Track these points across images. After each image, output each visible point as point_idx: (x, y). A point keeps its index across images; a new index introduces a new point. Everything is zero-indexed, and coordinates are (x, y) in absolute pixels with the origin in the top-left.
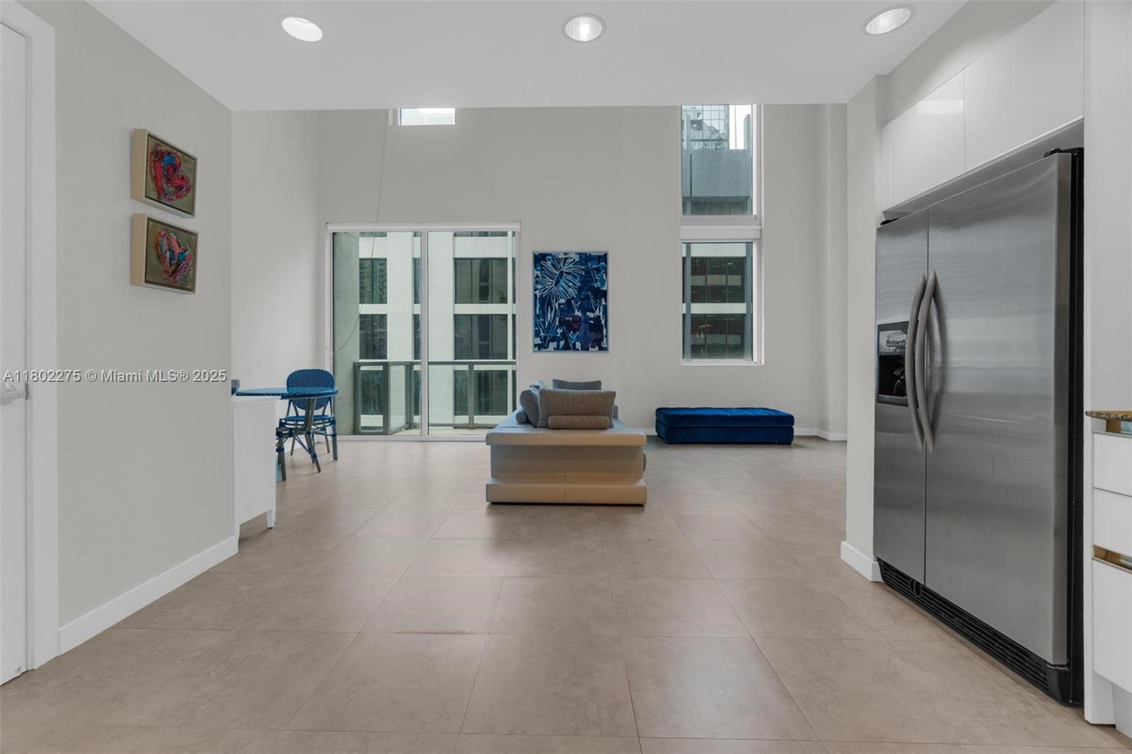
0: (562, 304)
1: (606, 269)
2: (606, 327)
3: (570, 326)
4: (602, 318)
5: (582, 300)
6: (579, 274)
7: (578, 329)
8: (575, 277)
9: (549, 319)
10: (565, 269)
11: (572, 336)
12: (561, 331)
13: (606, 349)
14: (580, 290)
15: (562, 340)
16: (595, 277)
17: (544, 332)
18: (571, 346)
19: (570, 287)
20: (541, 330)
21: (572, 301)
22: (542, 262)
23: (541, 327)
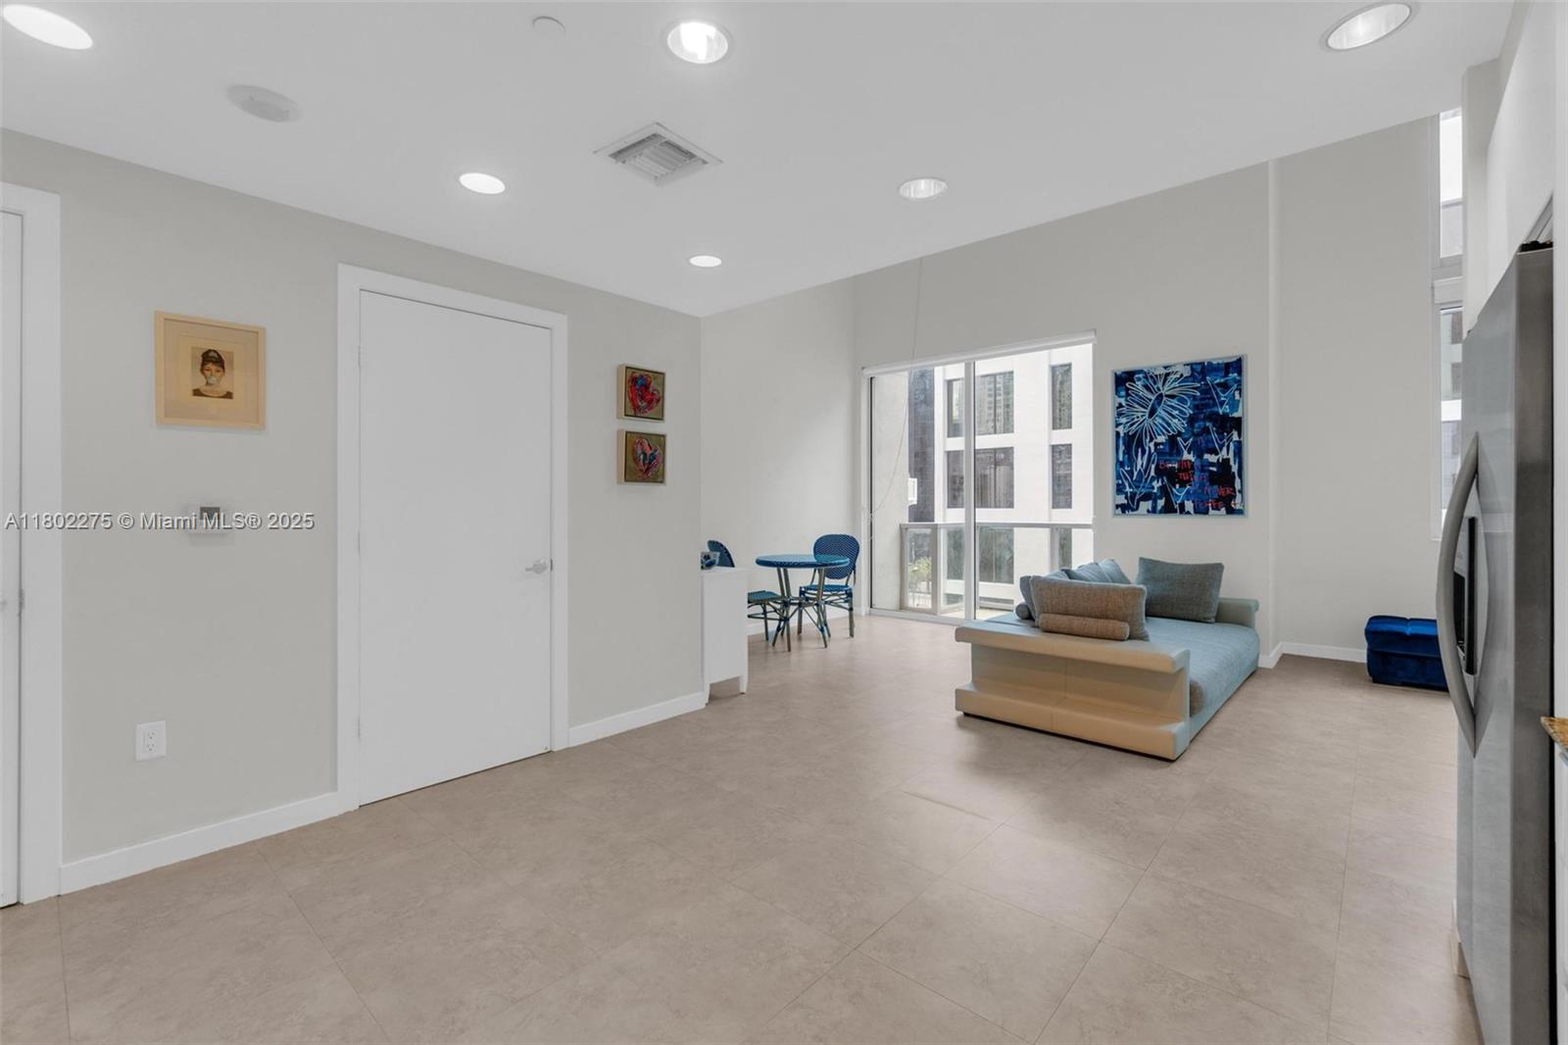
0: (1162, 444)
1: (1239, 383)
2: (1240, 476)
3: (1175, 478)
4: (1232, 463)
5: (1196, 435)
6: (1189, 396)
7: (1189, 481)
8: (1182, 401)
9: (1139, 467)
10: (1165, 391)
11: (1179, 491)
12: (1160, 484)
13: (1240, 512)
14: (1192, 421)
15: (1161, 498)
16: (1219, 397)
17: (1130, 487)
18: (1177, 506)
19: (1174, 417)
20: (1127, 484)
21: (1179, 439)
22: (1127, 385)
23: (1126, 478)
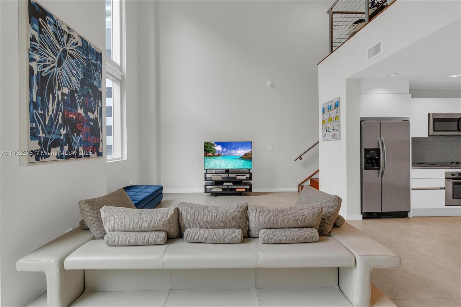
0: (65, 95)
1: (101, 69)
2: (102, 132)
4: (98, 121)
5: (85, 96)
6: (81, 63)
7: (81, 131)
8: (78, 65)
9: (50, 113)
10: (68, 47)
11: (76, 139)
12: (65, 132)
13: (102, 155)
14: (82, 82)
15: (65, 145)
16: (94, 74)
17: (43, 132)
19: (72, 75)
20: (40, 129)
21: (76, 94)
22: (40, 19)
23: (40, 122)
